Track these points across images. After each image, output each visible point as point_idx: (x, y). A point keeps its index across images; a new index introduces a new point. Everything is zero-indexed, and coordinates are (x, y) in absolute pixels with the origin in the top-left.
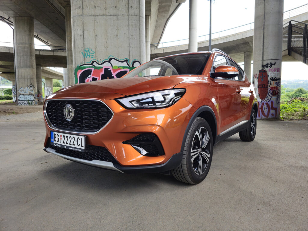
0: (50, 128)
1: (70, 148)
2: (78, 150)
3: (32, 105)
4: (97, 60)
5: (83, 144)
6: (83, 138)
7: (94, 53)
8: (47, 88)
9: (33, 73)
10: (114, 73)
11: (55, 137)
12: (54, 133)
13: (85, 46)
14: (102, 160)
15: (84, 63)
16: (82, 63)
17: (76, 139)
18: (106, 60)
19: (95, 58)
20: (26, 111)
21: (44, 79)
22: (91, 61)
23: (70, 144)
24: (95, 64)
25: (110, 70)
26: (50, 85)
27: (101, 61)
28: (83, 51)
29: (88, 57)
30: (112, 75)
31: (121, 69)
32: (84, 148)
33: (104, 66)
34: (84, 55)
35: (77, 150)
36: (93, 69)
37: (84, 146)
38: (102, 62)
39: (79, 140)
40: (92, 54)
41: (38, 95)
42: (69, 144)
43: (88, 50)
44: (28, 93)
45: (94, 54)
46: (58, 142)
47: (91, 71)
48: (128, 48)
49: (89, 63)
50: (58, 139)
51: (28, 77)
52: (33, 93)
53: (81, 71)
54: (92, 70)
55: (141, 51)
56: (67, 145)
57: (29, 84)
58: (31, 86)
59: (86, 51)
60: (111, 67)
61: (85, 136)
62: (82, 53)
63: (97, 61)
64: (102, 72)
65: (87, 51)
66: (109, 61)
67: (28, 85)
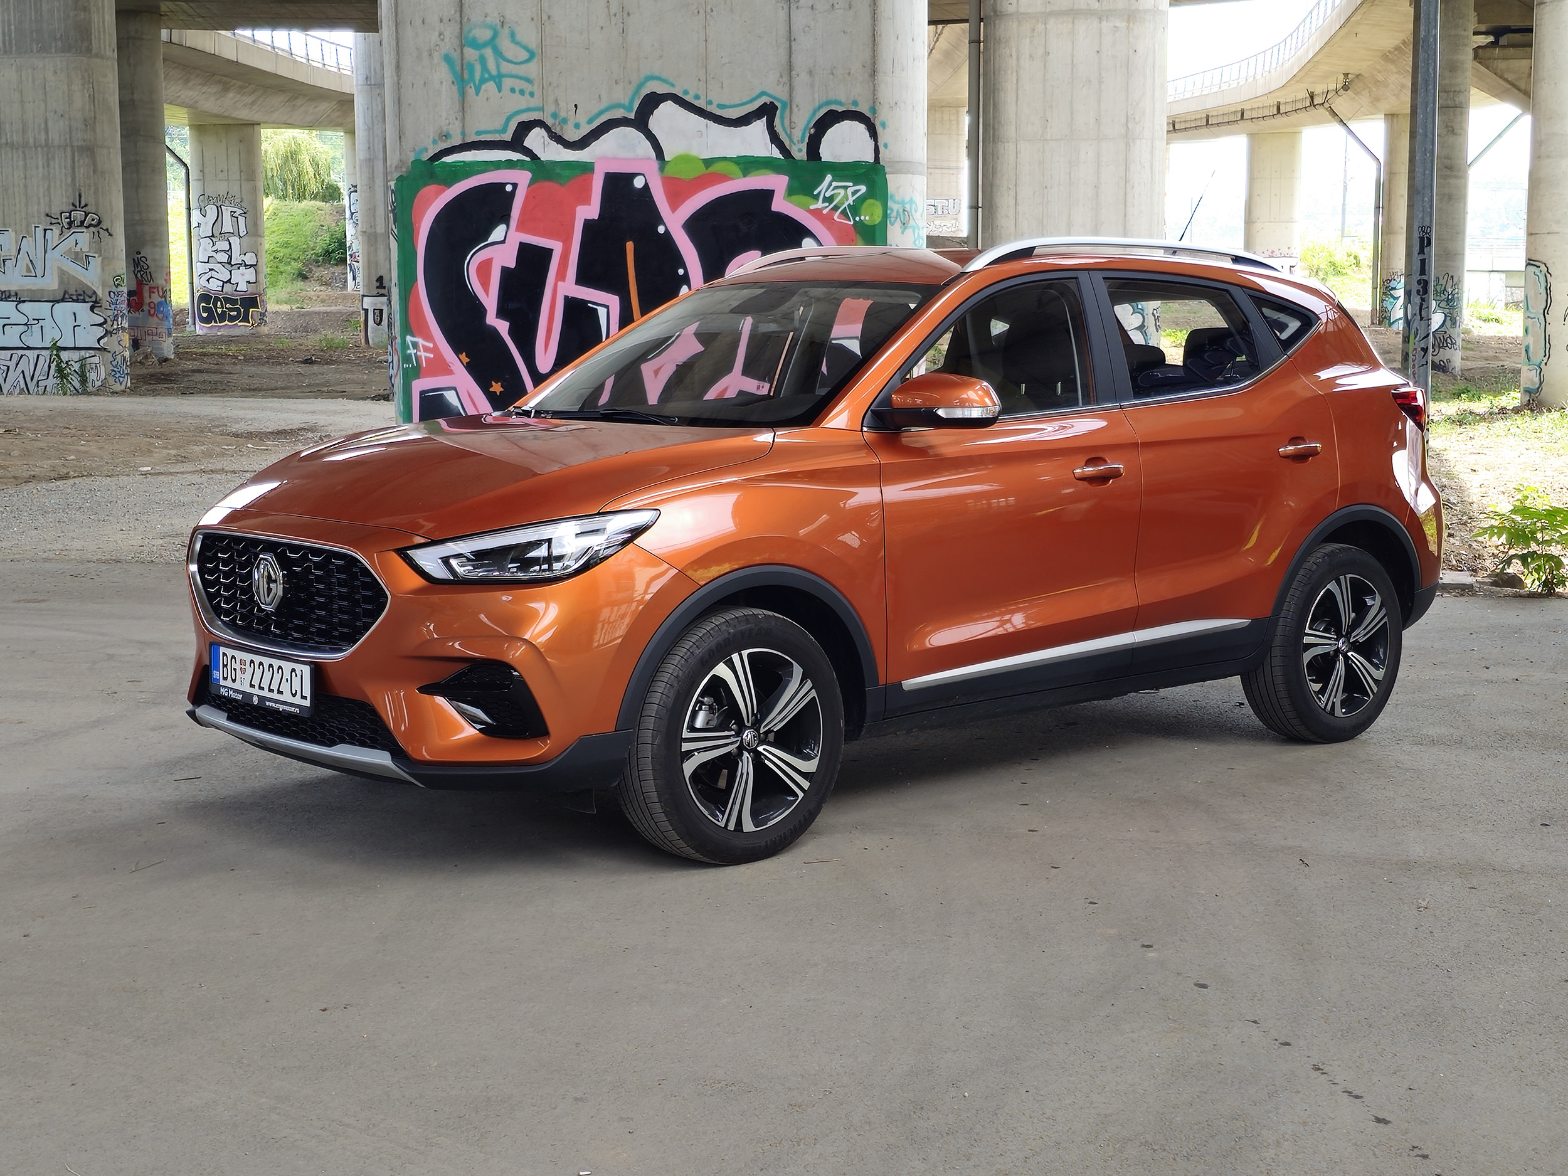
0: (207, 629)
1: (271, 704)
2: (292, 709)
3: (85, 393)
4: (550, 108)
5: (307, 692)
6: (306, 669)
7: (532, 55)
8: (212, 211)
9: (93, 98)
10: (674, 206)
11: (225, 666)
12: (222, 650)
13: (466, 10)
14: (363, 744)
15: (463, 133)
16: (446, 136)
17: (287, 675)
18: (618, 114)
19: (538, 94)
20: (47, 464)
21: (186, 131)
22: (508, 119)
23: (271, 690)
24: (536, 140)
25: (646, 186)
26: (235, 190)
27: (582, 118)
28: (456, 42)
29: (491, 86)
30: (659, 220)
31: (723, 178)
32: (307, 703)
33: (604, 159)
34: (462, 78)
35: (288, 708)
36: (522, 178)
37: (309, 698)
38: (585, 130)
39: (296, 676)
40: (521, 70)
41: (130, 294)
42: (266, 689)
43: (487, 34)
44: (51, 283)
45: (532, 69)
46: (234, 681)
47: (512, 194)
48: (782, 15)
49: (496, 137)
50: (233, 672)
51: (55, 136)
52: (92, 277)
53: (438, 194)
54: (515, 186)
55: (884, 27)
56: (261, 693)
57: (60, 202)
58: (78, 215)
59: (475, 45)
60: (655, 164)
61: (313, 666)
62: (447, 58)
63: (549, 122)
64: (586, 201)
65: (485, 45)
66: (641, 121)
67: (55, 212)
